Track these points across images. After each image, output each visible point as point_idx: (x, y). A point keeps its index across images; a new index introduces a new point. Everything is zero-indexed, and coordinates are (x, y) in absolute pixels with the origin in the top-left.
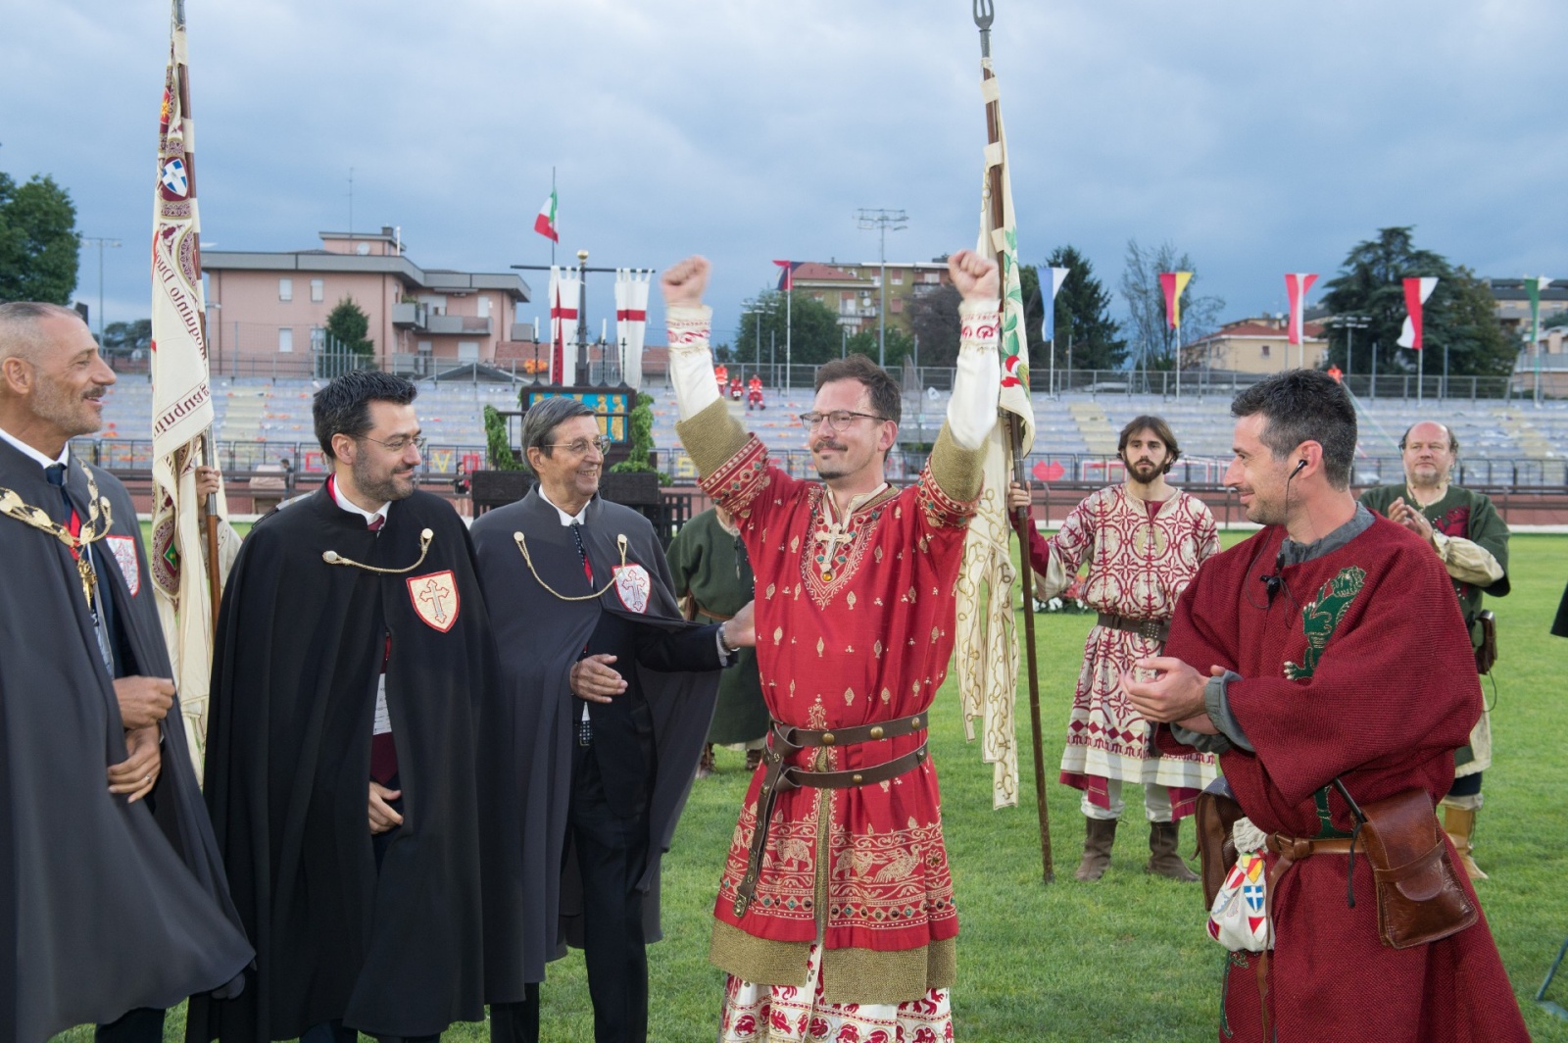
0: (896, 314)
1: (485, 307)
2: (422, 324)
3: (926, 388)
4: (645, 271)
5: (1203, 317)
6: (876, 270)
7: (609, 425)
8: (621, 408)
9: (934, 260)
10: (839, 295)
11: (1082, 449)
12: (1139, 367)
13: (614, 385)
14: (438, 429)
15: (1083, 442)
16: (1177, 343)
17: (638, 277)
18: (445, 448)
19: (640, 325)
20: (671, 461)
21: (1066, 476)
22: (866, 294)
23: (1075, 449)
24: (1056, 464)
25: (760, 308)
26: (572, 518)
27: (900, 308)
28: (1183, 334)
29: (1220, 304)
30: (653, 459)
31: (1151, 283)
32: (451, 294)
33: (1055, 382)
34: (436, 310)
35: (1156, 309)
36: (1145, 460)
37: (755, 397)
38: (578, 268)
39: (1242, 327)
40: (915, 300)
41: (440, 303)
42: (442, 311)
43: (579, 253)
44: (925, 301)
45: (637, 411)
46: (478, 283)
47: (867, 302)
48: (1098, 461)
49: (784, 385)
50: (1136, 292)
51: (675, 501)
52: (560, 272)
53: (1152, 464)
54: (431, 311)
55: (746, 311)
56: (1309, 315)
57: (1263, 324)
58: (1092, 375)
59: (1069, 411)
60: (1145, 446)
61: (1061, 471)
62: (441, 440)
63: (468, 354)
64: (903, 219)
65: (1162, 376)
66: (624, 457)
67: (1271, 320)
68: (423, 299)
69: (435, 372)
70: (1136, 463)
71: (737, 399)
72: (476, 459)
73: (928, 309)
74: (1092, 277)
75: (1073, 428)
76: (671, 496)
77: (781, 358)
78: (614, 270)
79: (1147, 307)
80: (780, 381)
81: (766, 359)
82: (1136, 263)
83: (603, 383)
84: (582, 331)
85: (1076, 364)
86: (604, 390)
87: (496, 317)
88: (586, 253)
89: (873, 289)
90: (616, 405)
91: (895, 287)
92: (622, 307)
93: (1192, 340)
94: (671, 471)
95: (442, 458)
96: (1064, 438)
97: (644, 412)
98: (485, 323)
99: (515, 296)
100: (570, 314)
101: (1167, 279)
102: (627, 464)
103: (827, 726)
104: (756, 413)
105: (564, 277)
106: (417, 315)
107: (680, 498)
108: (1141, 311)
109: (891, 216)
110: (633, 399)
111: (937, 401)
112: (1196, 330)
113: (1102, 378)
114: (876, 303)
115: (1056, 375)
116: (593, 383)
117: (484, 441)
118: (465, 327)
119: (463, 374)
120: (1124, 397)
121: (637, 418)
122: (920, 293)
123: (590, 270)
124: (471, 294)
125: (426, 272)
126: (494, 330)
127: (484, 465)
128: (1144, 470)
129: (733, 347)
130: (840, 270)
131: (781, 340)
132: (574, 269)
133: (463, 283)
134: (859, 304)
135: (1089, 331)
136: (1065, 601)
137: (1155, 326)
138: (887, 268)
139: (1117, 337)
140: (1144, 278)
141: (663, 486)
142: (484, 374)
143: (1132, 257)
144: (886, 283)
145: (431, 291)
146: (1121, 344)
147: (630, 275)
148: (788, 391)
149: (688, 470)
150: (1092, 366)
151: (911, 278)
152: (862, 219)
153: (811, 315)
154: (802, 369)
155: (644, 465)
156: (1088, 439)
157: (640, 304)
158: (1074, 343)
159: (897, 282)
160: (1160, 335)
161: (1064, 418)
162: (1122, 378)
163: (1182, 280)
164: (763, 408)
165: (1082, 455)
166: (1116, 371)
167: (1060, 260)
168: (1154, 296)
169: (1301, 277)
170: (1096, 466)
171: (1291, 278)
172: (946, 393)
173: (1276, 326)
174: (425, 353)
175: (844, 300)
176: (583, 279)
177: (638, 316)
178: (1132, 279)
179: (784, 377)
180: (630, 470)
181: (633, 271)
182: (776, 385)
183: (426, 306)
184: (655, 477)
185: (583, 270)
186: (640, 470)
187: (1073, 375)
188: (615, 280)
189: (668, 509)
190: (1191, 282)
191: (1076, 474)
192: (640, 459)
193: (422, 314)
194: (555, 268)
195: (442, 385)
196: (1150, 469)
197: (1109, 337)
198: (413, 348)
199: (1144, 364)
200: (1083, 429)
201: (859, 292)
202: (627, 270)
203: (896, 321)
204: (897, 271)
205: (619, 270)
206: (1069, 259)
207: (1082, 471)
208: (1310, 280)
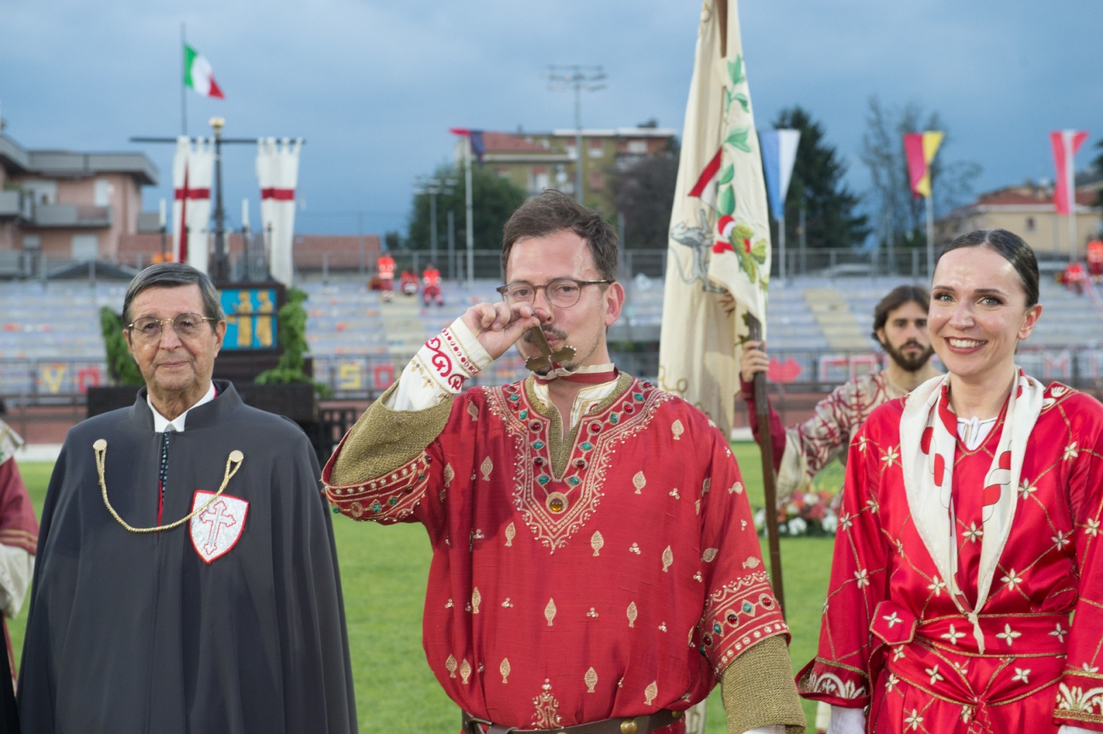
0: (596, 191)
1: (104, 194)
2: (27, 214)
3: (634, 275)
4: (293, 142)
5: (957, 186)
6: (571, 139)
7: (253, 327)
8: (268, 306)
9: (641, 126)
10: (528, 171)
11: (820, 343)
12: (884, 245)
13: (259, 278)
14: (49, 339)
15: (821, 335)
16: (928, 217)
17: (285, 150)
18: (55, 362)
19: (289, 206)
20: (333, 371)
21: (804, 375)
22: (561, 167)
23: (813, 344)
24: (791, 363)
25: (434, 186)
26: (166, 422)
27: (601, 183)
28: (935, 207)
29: (976, 171)
30: (308, 366)
31: (895, 147)
32: (63, 179)
33: (787, 266)
34: (44, 199)
35: (901, 177)
36: (912, 342)
37: (432, 292)
38: (212, 139)
39: (1003, 196)
40: (617, 173)
41: (48, 190)
42: (51, 199)
43: (213, 121)
44: (630, 174)
45: (287, 309)
46: (95, 165)
47: (562, 177)
48: (840, 357)
49: (466, 276)
50: (878, 157)
51: (336, 417)
52: (189, 147)
53: (921, 347)
54: (38, 200)
55: (419, 191)
56: (1080, 180)
57: (1026, 192)
58: (828, 256)
59: (803, 300)
60: (911, 325)
61: (796, 370)
62: (52, 353)
63: (84, 249)
64: (601, 77)
65: (910, 255)
66: (272, 365)
67: (1034, 187)
68: (29, 185)
69: (44, 271)
70: (902, 347)
71: (409, 294)
72: (95, 375)
73: (633, 183)
74: (826, 142)
75: (809, 318)
76: (331, 411)
77: (461, 244)
78: (254, 142)
79: (892, 176)
80: (460, 273)
81: (443, 246)
82: (877, 123)
83: (246, 277)
84: (218, 214)
85: (810, 244)
86: (246, 285)
87: (118, 205)
88: (221, 121)
89: (568, 163)
90: (262, 303)
91: (595, 160)
92: (266, 183)
93: (945, 212)
94: (333, 382)
95: (54, 374)
96: (800, 331)
97: (295, 310)
98: (104, 212)
99: (140, 179)
100: (202, 194)
101: (912, 139)
102: (276, 373)
103: (561, 723)
104: (433, 310)
105: (194, 150)
106: (21, 204)
107: (343, 413)
108: (885, 179)
109: (588, 73)
110: (282, 295)
111: (648, 291)
112: (948, 201)
113: (841, 260)
114: (572, 178)
115: (787, 256)
116: (234, 277)
117: (100, 352)
118: (81, 216)
119: (79, 273)
120: (867, 281)
121: (287, 318)
122: (623, 166)
123: (228, 141)
124: (86, 177)
125: (32, 154)
126: (115, 220)
127: (104, 381)
128: (912, 355)
129: (404, 233)
130: (529, 140)
131: (461, 225)
132: (207, 141)
133: (76, 165)
134: (553, 179)
135: (824, 205)
136: (810, 523)
137: (902, 197)
138: (585, 138)
139: (856, 212)
140: (887, 142)
141: (323, 399)
142: (104, 272)
143: (873, 116)
144: (584, 155)
145: (38, 175)
146: (862, 220)
147: (274, 147)
148: (471, 283)
149: (352, 381)
150: (830, 244)
151: (612, 148)
152: (553, 78)
153: (495, 194)
154: (487, 258)
155: (298, 374)
156: (829, 331)
157: (288, 181)
158: (808, 219)
159: (596, 153)
160: (907, 208)
161: (799, 307)
162: (864, 259)
163: (931, 142)
164: (441, 304)
165: (821, 351)
166: (857, 250)
167: (787, 122)
168: (899, 163)
169: (1068, 136)
170: (837, 363)
171: (1057, 137)
172: (658, 282)
173: (1041, 195)
174: (32, 250)
175: (535, 174)
176: (218, 152)
177: (285, 195)
178: (874, 142)
179: (465, 267)
180: (279, 381)
181: (279, 142)
182: (456, 276)
183: (31, 194)
184: (309, 389)
185: (219, 142)
186: (293, 381)
187: (808, 256)
188: (256, 154)
189: (328, 427)
190: (942, 145)
191: (815, 373)
192: (292, 366)
193: (28, 203)
194: (184, 140)
195: (53, 287)
196: (919, 353)
197: (847, 212)
198: (17, 244)
199: (890, 242)
200: (822, 319)
201: (551, 167)
202: (271, 140)
203: (597, 198)
204: (596, 140)
205: (261, 140)
206: (798, 121)
207: (822, 369)
208: (1079, 139)
